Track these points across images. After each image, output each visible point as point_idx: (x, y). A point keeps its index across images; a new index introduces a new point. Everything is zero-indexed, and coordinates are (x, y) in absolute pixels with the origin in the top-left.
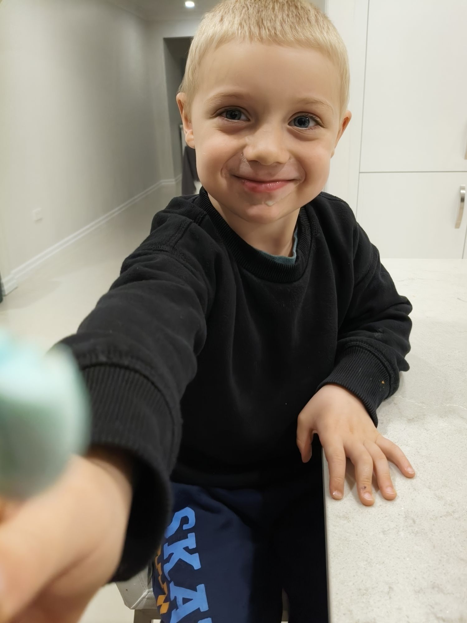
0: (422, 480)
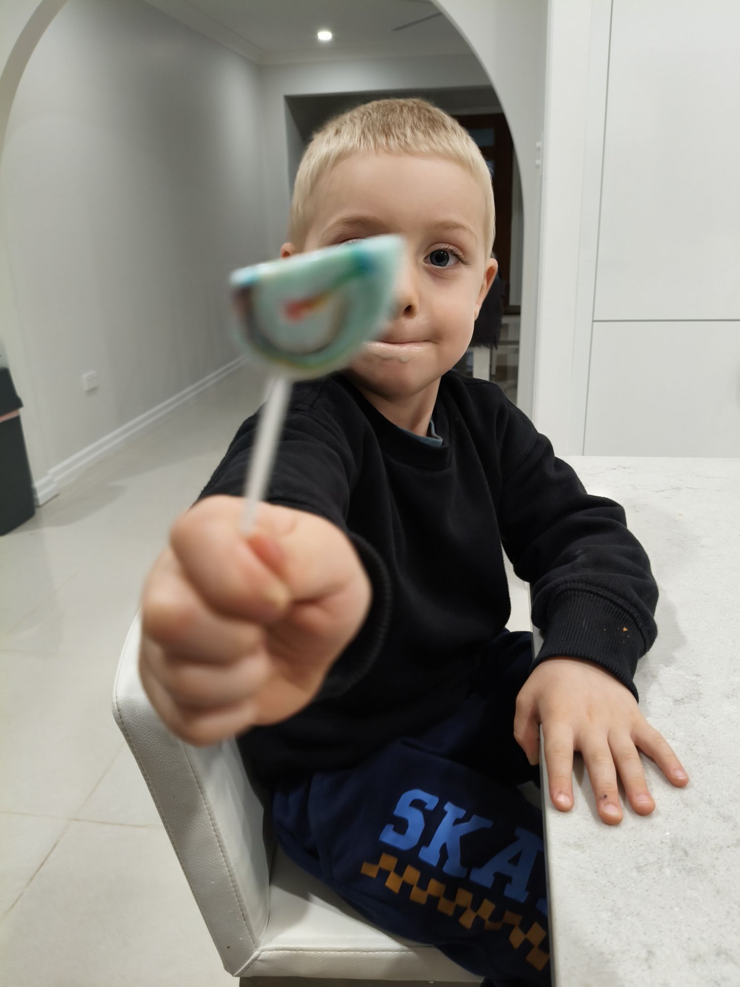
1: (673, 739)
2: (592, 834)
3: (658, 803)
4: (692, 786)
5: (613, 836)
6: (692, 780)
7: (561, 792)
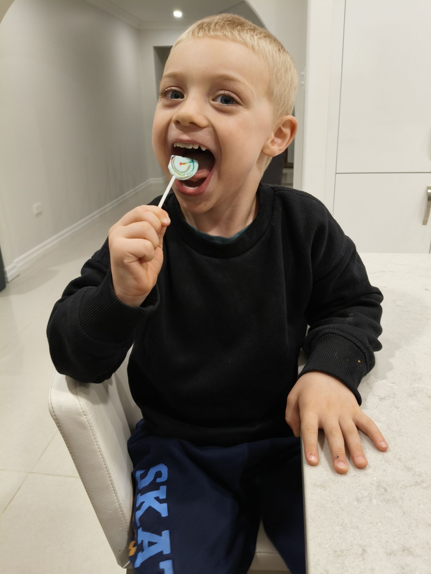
0: (393, 453)
1: (379, 421)
2: (331, 479)
3: (369, 460)
4: (390, 449)
5: (343, 481)
6: (389, 446)
7: (311, 454)
